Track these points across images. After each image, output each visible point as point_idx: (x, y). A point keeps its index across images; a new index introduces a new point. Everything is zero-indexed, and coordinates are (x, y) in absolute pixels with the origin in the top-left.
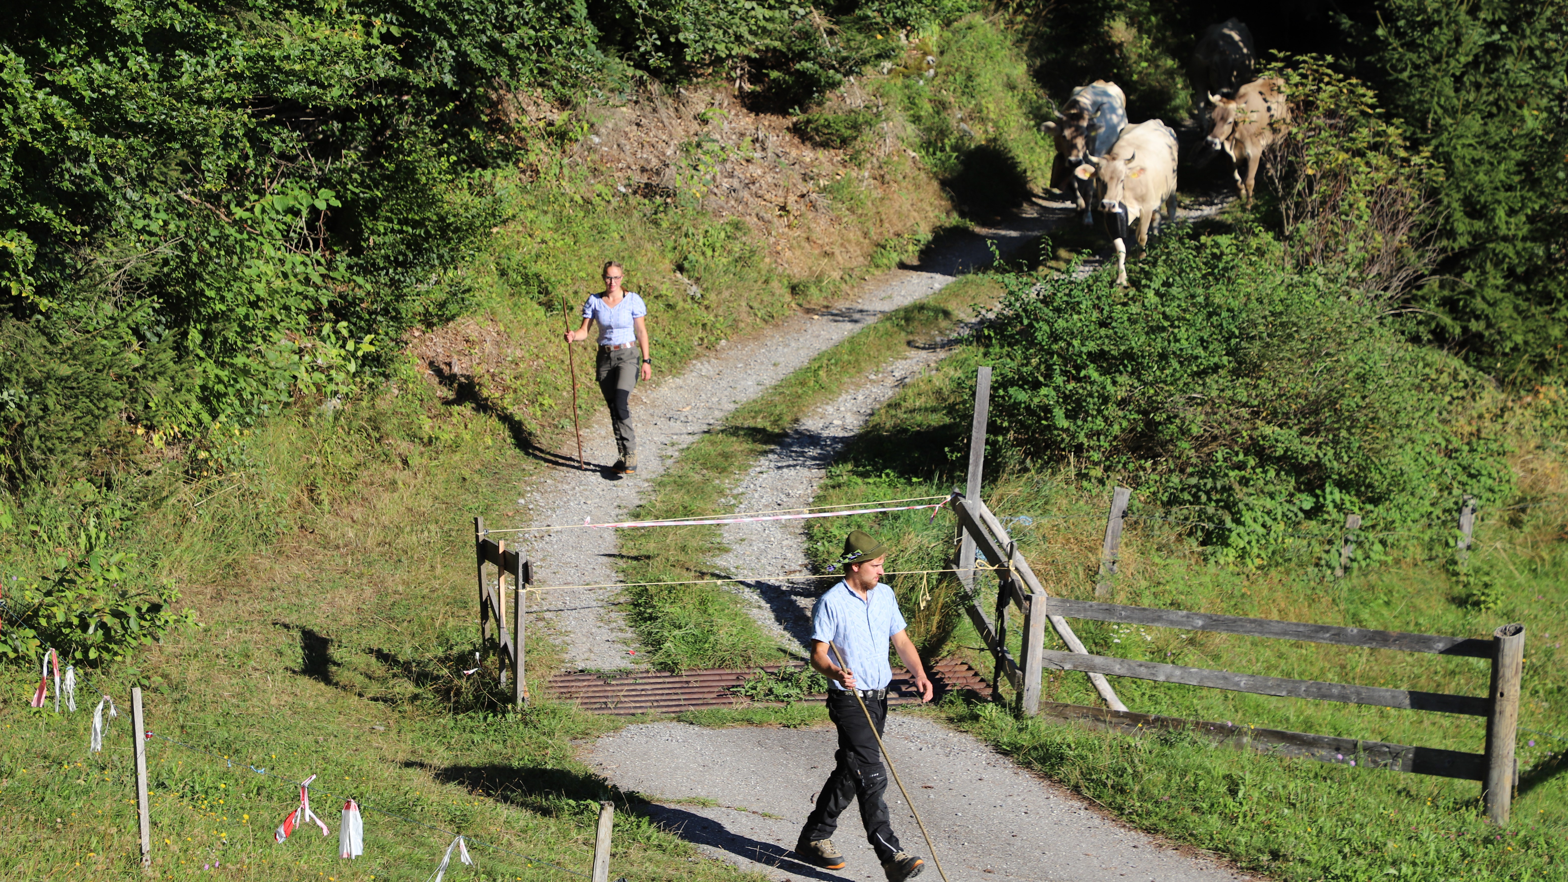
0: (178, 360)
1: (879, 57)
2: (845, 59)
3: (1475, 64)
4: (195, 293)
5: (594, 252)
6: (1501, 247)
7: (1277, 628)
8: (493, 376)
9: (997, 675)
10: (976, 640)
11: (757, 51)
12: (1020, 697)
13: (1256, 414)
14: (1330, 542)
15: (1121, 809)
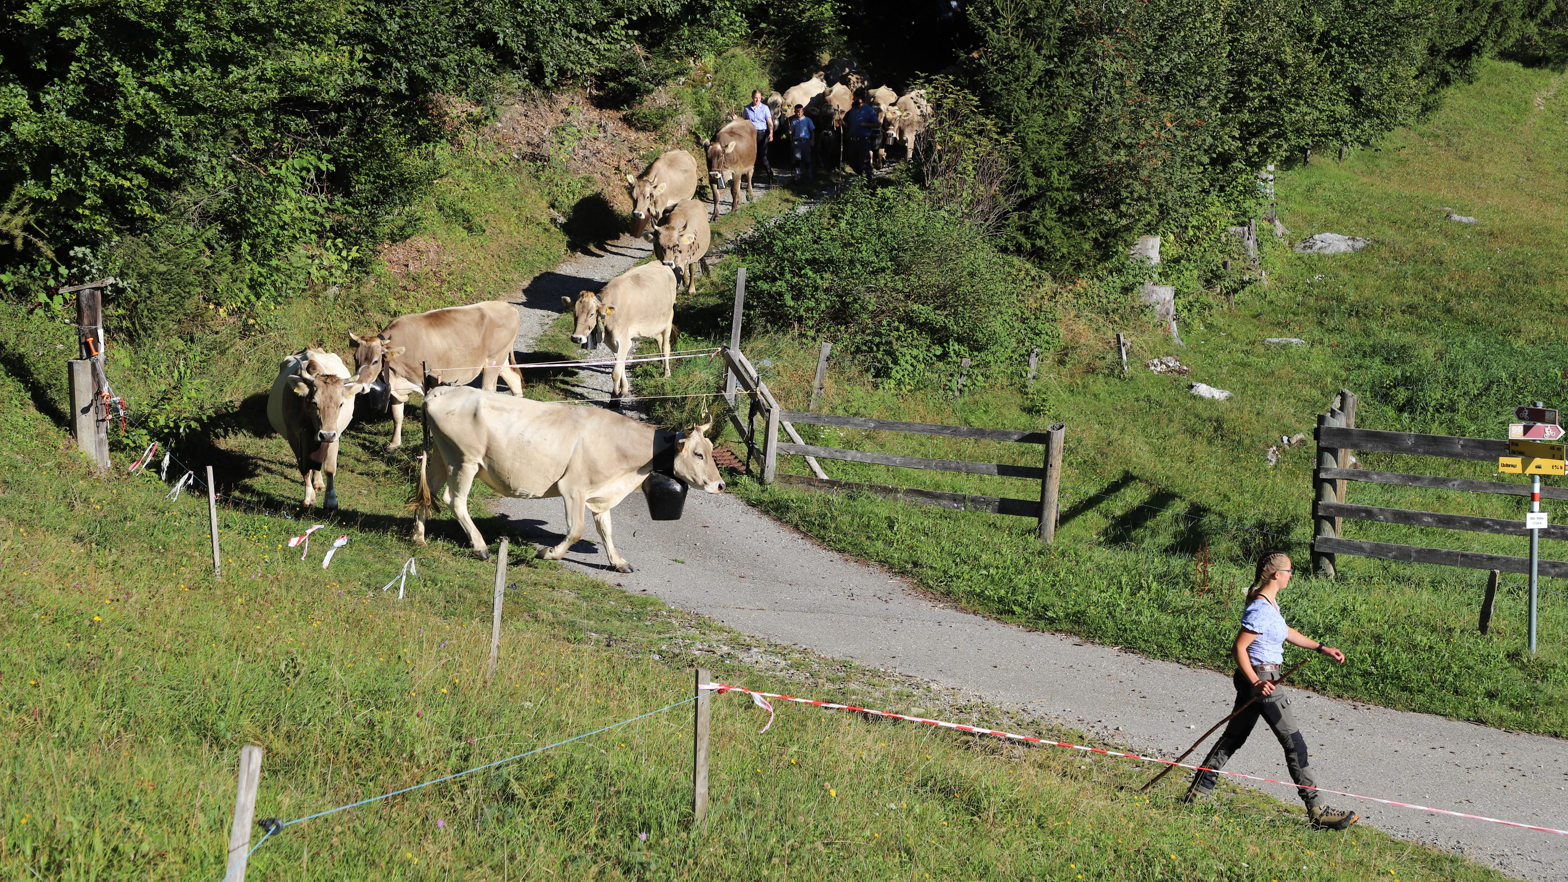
0: (234, 262)
1: (676, 74)
2: (656, 75)
3: (1039, 82)
4: (243, 220)
5: (498, 196)
6: (1055, 194)
7: (918, 428)
8: (435, 273)
9: (749, 458)
10: (735, 436)
11: (600, 70)
12: (763, 471)
13: (907, 297)
14: (952, 375)
15: (823, 538)
